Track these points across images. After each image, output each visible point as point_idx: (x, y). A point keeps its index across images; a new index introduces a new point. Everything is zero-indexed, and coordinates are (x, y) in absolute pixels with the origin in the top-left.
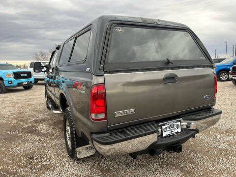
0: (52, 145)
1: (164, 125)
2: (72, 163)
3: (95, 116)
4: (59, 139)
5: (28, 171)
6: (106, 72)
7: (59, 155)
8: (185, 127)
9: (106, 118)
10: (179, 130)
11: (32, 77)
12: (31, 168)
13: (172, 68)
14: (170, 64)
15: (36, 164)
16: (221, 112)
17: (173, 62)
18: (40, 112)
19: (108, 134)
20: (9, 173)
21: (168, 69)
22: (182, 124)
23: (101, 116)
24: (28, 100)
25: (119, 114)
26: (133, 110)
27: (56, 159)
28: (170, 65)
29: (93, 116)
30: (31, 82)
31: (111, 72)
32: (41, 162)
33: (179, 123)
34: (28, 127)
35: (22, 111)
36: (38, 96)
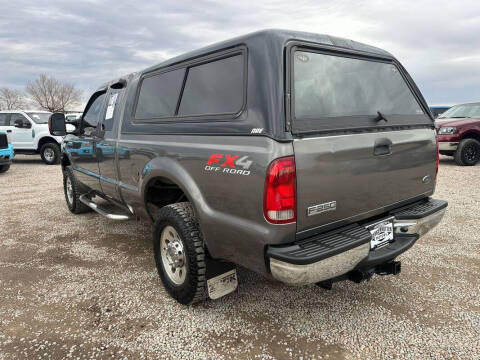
0: (123, 282)
1: (372, 228)
2: (184, 312)
3: (278, 215)
4: (132, 270)
5: (102, 335)
6: (296, 136)
7: (151, 300)
8: (398, 231)
9: (295, 218)
10: (391, 237)
11: (10, 147)
12: (106, 329)
13: (384, 129)
14: (382, 121)
15: (112, 320)
16: (446, 205)
17: (387, 118)
18: (57, 219)
19: (297, 247)
20: (64, 343)
21: (379, 129)
22: (395, 225)
23: (286, 215)
24: (13, 197)
25: (314, 210)
26: (332, 204)
27: (148, 307)
28: (382, 123)
29: (273, 215)
30: (7, 157)
31: (301, 136)
32: (119, 315)
33: (390, 225)
34: (49, 252)
35: (13, 219)
36: (33, 188)
